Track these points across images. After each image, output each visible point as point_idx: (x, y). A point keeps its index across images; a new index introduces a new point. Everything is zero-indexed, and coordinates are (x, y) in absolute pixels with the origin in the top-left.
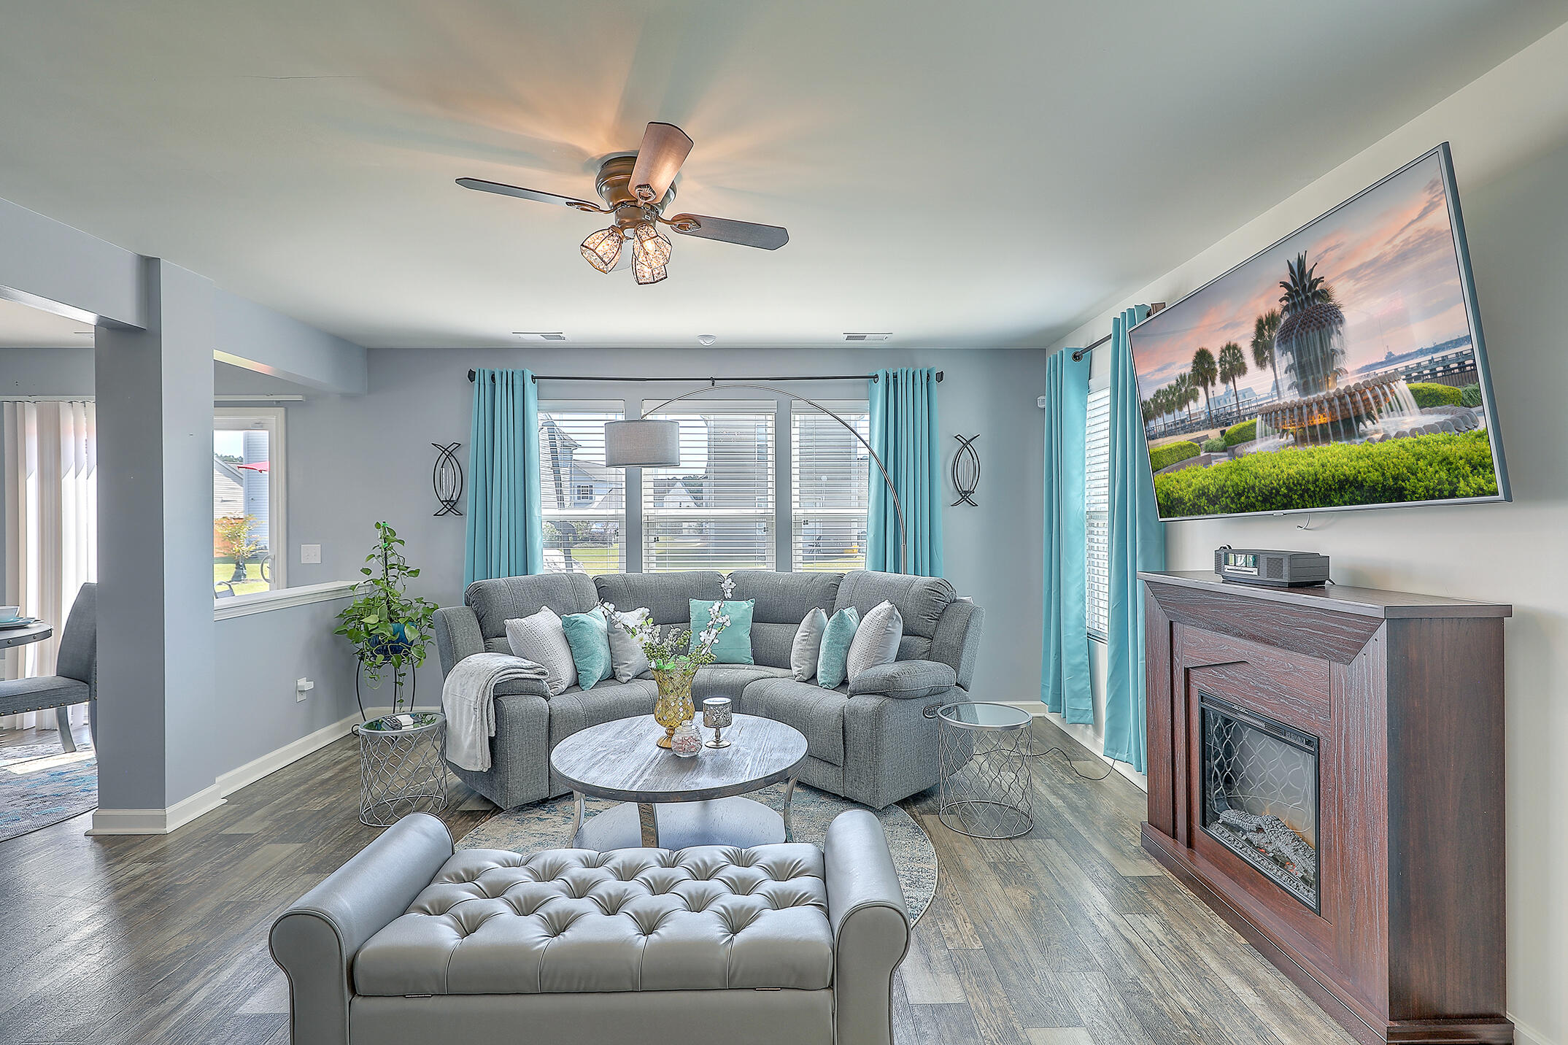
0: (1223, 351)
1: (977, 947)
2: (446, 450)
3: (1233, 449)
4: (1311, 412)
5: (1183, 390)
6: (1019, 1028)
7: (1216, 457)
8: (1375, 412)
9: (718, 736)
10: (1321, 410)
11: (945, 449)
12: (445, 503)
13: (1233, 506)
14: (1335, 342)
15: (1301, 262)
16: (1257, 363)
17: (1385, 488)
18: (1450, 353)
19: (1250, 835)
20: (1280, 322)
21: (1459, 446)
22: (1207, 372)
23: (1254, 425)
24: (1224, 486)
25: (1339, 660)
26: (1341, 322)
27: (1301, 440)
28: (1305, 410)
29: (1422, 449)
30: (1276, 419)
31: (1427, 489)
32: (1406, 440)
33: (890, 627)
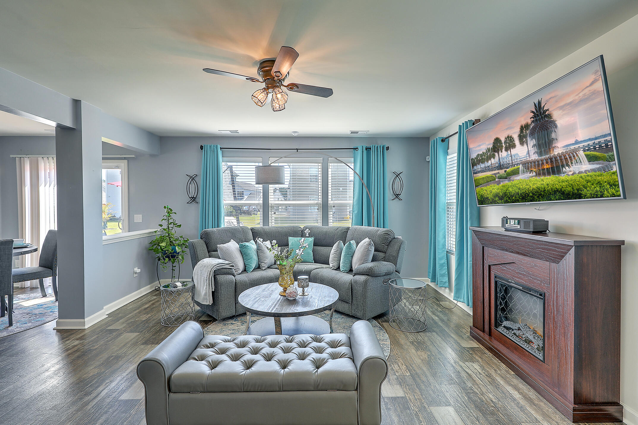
0: (506, 138)
1: (408, 375)
2: (191, 177)
5: (489, 154)
6: (427, 406)
7: (503, 181)
9: (303, 291)
11: (389, 177)
12: (191, 198)
13: (510, 201)
14: (553, 135)
15: (539, 103)
16: (520, 144)
17: (573, 194)
18: (602, 140)
19: (515, 331)
20: (530, 127)
21: (605, 177)
22: (499, 147)
23: (519, 168)
25: (554, 262)
26: (556, 127)
27: (538, 174)
29: (589, 178)
31: (591, 194)
32: (582, 175)
33: (369, 248)
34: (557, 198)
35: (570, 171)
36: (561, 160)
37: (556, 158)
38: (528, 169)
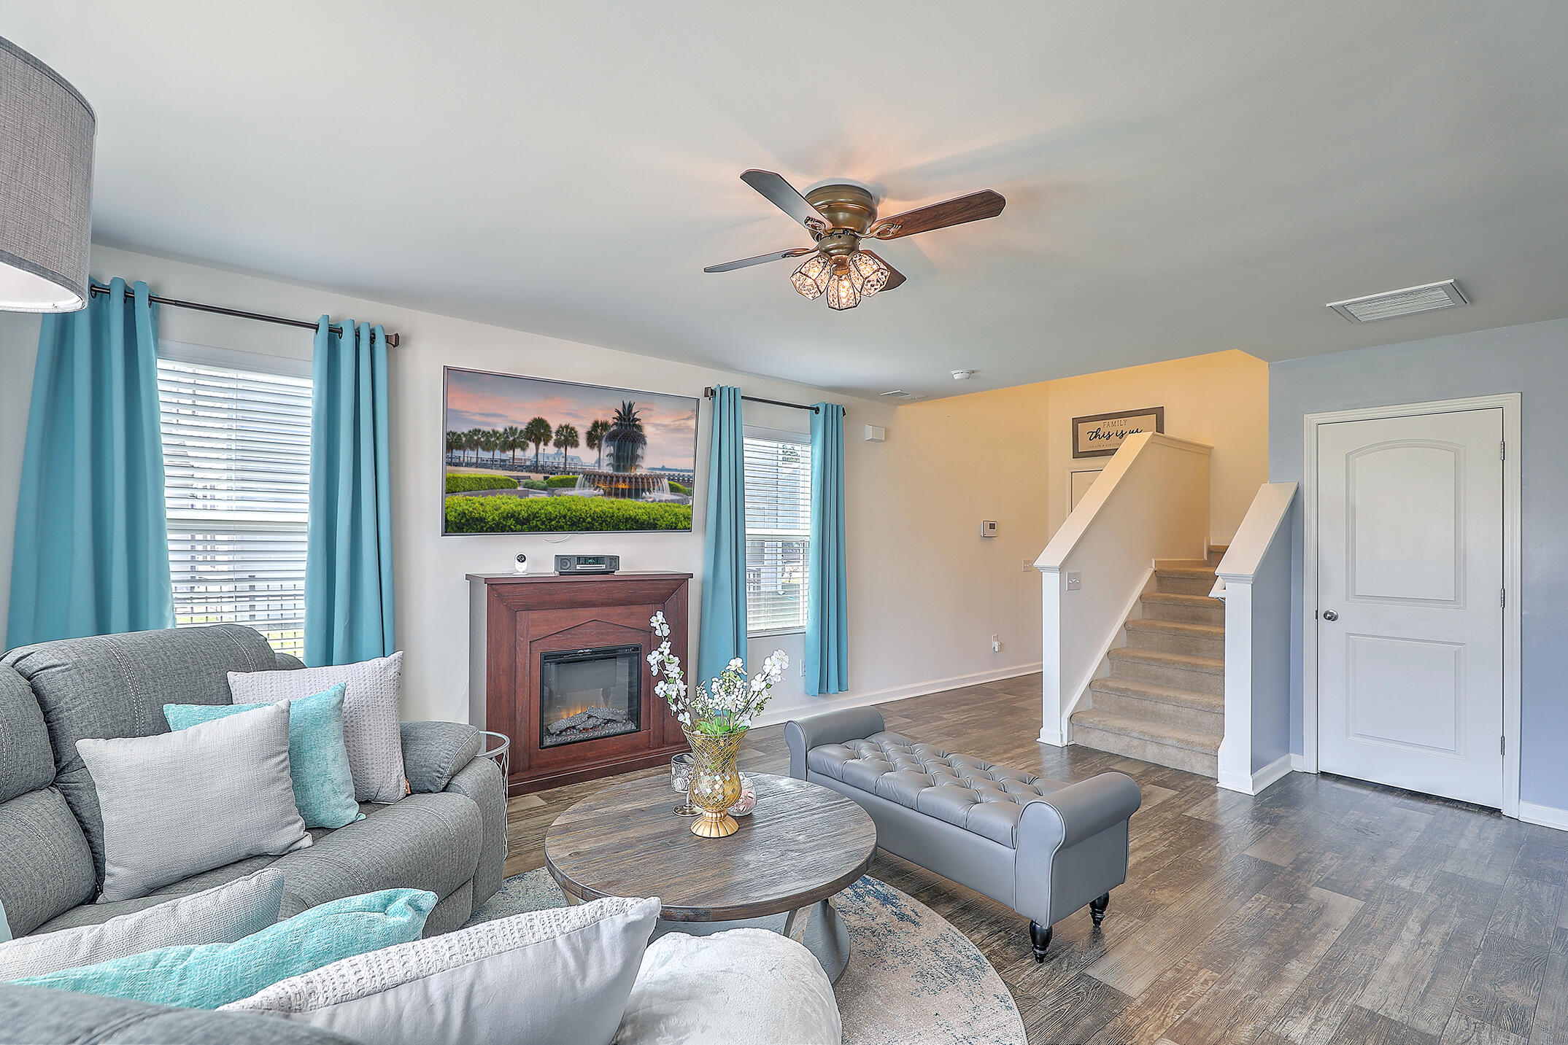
0: (561, 427)
3: (553, 491)
4: (618, 481)
5: (511, 439)
7: (535, 493)
8: (651, 489)
10: (624, 482)
13: (543, 527)
14: (639, 452)
15: (631, 407)
16: (588, 445)
18: (686, 474)
20: (610, 428)
22: (542, 434)
23: (577, 479)
24: (537, 513)
26: (645, 444)
27: (608, 494)
28: (615, 479)
29: (668, 508)
30: (594, 479)
31: (666, 525)
32: (662, 504)
34: (628, 527)
35: (650, 498)
36: (642, 482)
37: (636, 478)
38: (593, 483)
